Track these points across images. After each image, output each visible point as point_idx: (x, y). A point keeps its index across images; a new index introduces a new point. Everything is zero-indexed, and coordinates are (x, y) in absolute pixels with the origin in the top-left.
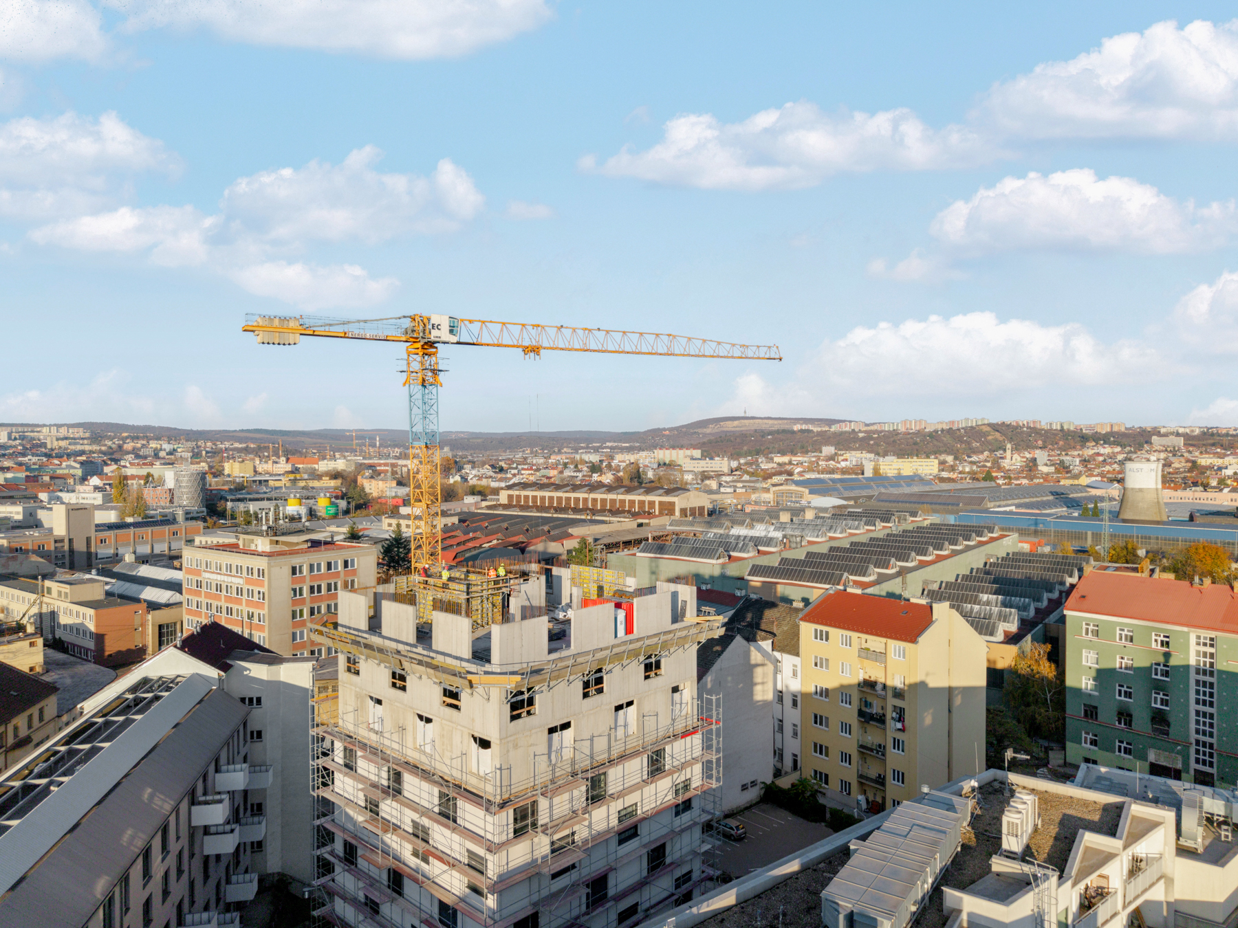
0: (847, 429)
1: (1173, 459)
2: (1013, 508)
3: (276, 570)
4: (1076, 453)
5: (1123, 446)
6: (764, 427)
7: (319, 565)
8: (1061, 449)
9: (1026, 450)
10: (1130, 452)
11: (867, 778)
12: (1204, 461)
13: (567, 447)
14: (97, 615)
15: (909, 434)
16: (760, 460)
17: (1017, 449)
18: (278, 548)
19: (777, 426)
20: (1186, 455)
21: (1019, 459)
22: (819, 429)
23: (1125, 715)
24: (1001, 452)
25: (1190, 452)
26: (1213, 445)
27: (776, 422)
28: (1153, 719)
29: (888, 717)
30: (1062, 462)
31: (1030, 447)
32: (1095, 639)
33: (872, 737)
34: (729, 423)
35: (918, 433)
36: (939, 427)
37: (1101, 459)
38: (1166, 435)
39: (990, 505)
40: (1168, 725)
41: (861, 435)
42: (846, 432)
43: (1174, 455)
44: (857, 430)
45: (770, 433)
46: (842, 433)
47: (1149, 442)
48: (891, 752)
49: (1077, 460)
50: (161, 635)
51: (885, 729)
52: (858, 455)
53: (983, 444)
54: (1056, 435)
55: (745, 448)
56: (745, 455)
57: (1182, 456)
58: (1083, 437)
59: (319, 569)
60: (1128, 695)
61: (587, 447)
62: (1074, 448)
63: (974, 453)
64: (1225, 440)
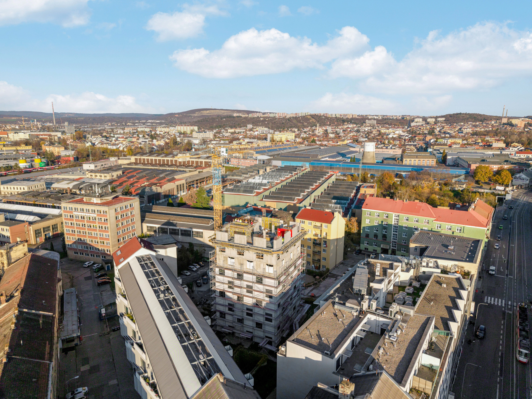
0: (256, 116)
1: (373, 130)
2: (327, 159)
3: (111, 211)
4: (341, 127)
5: (357, 124)
6: (220, 114)
7: (123, 207)
8: (336, 126)
9: (323, 126)
10: (359, 127)
11: (315, 260)
12: (383, 131)
13: (129, 122)
14: (11, 229)
15: (280, 119)
16: (222, 131)
17: (321, 126)
18: (103, 201)
19: (226, 113)
20: (377, 128)
21: (321, 130)
22: (244, 116)
23: (376, 236)
24: (315, 127)
25: (378, 127)
26: (385, 123)
27: (225, 111)
28: (383, 237)
29: (322, 244)
30: (336, 132)
31: (325, 125)
32: (370, 216)
33: (317, 249)
34: (205, 112)
35: (284, 118)
36: (292, 116)
37: (349, 129)
38: (370, 119)
39: (320, 157)
40: (386, 238)
41: (262, 119)
42: (255, 118)
43: (373, 128)
44: (259, 117)
45: (224, 118)
46: (254, 118)
47: (365, 122)
48: (322, 253)
49: (342, 130)
50: (36, 234)
51: (321, 247)
52: (262, 129)
53: (308, 123)
54: (334, 120)
55: (215, 124)
56: (215, 128)
57: (376, 128)
58: (343, 121)
59: (123, 209)
60: (377, 231)
61: (139, 123)
62: (340, 125)
63: (305, 127)
64: (389, 122)
